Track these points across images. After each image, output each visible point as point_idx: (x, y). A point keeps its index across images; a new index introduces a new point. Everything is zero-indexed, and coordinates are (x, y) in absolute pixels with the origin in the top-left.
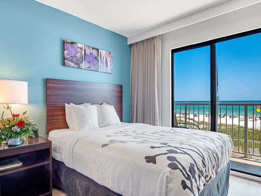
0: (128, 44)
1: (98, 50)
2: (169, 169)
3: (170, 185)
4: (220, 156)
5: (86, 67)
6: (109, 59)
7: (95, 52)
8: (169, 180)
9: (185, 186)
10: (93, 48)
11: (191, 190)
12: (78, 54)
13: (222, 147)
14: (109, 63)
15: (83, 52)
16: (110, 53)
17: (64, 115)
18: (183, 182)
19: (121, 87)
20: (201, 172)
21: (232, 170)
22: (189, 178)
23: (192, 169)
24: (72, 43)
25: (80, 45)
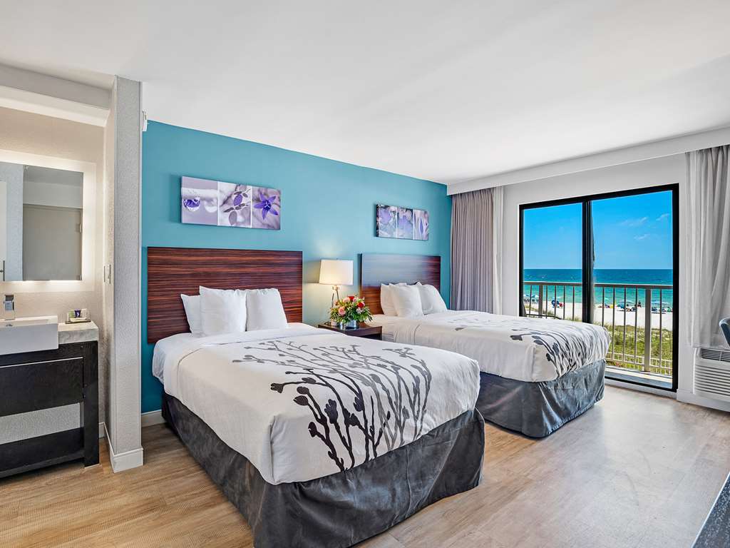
0: (448, 195)
1: (412, 210)
2: (535, 344)
3: (536, 356)
4: (588, 346)
5: (400, 235)
6: (425, 221)
7: (408, 214)
8: (535, 352)
9: (549, 359)
10: (407, 209)
11: (555, 364)
12: (392, 220)
13: (591, 337)
14: (425, 227)
15: (396, 216)
16: (426, 212)
17: (378, 297)
18: (547, 355)
19: (438, 259)
20: (565, 353)
21: (606, 377)
22: (552, 353)
23: (555, 347)
24: (386, 207)
25: (393, 208)
